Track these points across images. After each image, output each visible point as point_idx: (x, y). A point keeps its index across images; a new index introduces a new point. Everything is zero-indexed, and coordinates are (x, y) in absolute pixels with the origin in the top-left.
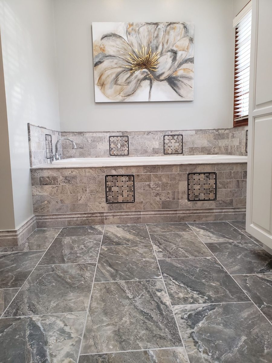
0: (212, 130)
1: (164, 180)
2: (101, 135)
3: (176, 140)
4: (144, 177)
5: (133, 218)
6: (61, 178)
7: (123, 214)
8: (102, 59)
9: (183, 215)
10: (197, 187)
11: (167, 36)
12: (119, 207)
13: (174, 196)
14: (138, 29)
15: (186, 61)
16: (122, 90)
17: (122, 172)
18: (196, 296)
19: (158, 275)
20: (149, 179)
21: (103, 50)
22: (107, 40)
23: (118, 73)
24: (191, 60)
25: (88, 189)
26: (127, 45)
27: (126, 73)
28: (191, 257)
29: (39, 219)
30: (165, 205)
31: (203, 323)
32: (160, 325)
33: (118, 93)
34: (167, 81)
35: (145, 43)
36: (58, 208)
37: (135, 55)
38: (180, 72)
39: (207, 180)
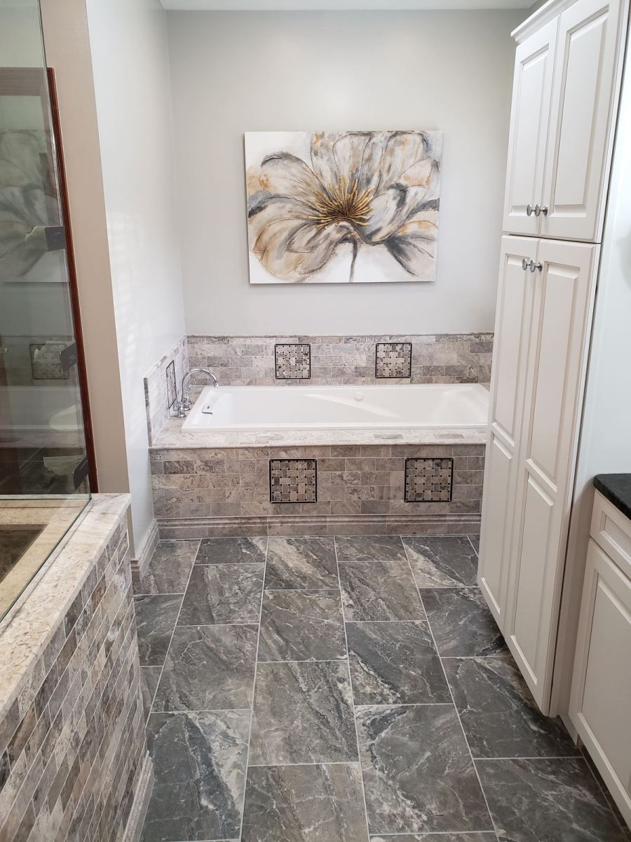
0: (469, 335)
1: (367, 469)
2: (259, 342)
3: (399, 353)
4: (333, 463)
5: (314, 527)
6: (199, 463)
7: (297, 520)
8: (264, 203)
9: (396, 524)
10: (420, 481)
11: (388, 159)
12: (291, 509)
13: (382, 494)
14: (332, 144)
15: (424, 206)
16: (299, 261)
17: (297, 455)
18: (386, 691)
19: (342, 654)
20: (341, 466)
21: (264, 184)
22: (273, 166)
23: (293, 229)
24: (434, 205)
25: (241, 481)
26: (311, 175)
27: (308, 229)
28: (393, 620)
29: (163, 525)
30: (367, 508)
31: (387, 733)
32: (337, 732)
33: (292, 267)
34: (385, 244)
35: (346, 173)
36: (193, 509)
37: (325, 196)
38: (411, 228)
39: (436, 470)
